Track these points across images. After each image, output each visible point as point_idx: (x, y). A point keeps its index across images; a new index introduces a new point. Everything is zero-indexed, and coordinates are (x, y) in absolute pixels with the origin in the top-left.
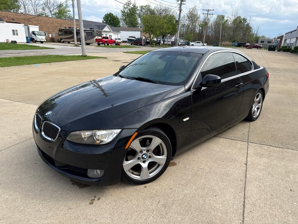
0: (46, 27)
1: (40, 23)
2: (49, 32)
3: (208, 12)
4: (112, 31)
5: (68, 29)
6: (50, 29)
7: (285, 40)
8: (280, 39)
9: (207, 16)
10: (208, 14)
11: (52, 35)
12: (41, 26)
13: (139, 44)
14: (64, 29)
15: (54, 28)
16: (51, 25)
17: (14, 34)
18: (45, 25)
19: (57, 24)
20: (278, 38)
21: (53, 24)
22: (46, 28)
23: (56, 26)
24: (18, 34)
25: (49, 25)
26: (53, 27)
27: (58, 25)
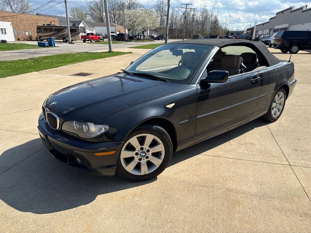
0: (22, 24)
1: (16, 20)
2: (25, 30)
3: (186, 6)
4: (88, 27)
5: (46, 25)
6: (26, 26)
7: (256, 31)
8: (250, 31)
9: (186, 10)
10: (186, 8)
11: (29, 32)
12: (17, 23)
13: (121, 40)
14: (42, 26)
15: (31, 25)
16: (27, 22)
17: (2, 33)
18: (20, 23)
19: (32, 21)
20: (248, 30)
21: (28, 21)
22: (22, 26)
23: (32, 23)
24: (6, 33)
25: (25, 23)
26: (29, 24)
27: (34, 21)
